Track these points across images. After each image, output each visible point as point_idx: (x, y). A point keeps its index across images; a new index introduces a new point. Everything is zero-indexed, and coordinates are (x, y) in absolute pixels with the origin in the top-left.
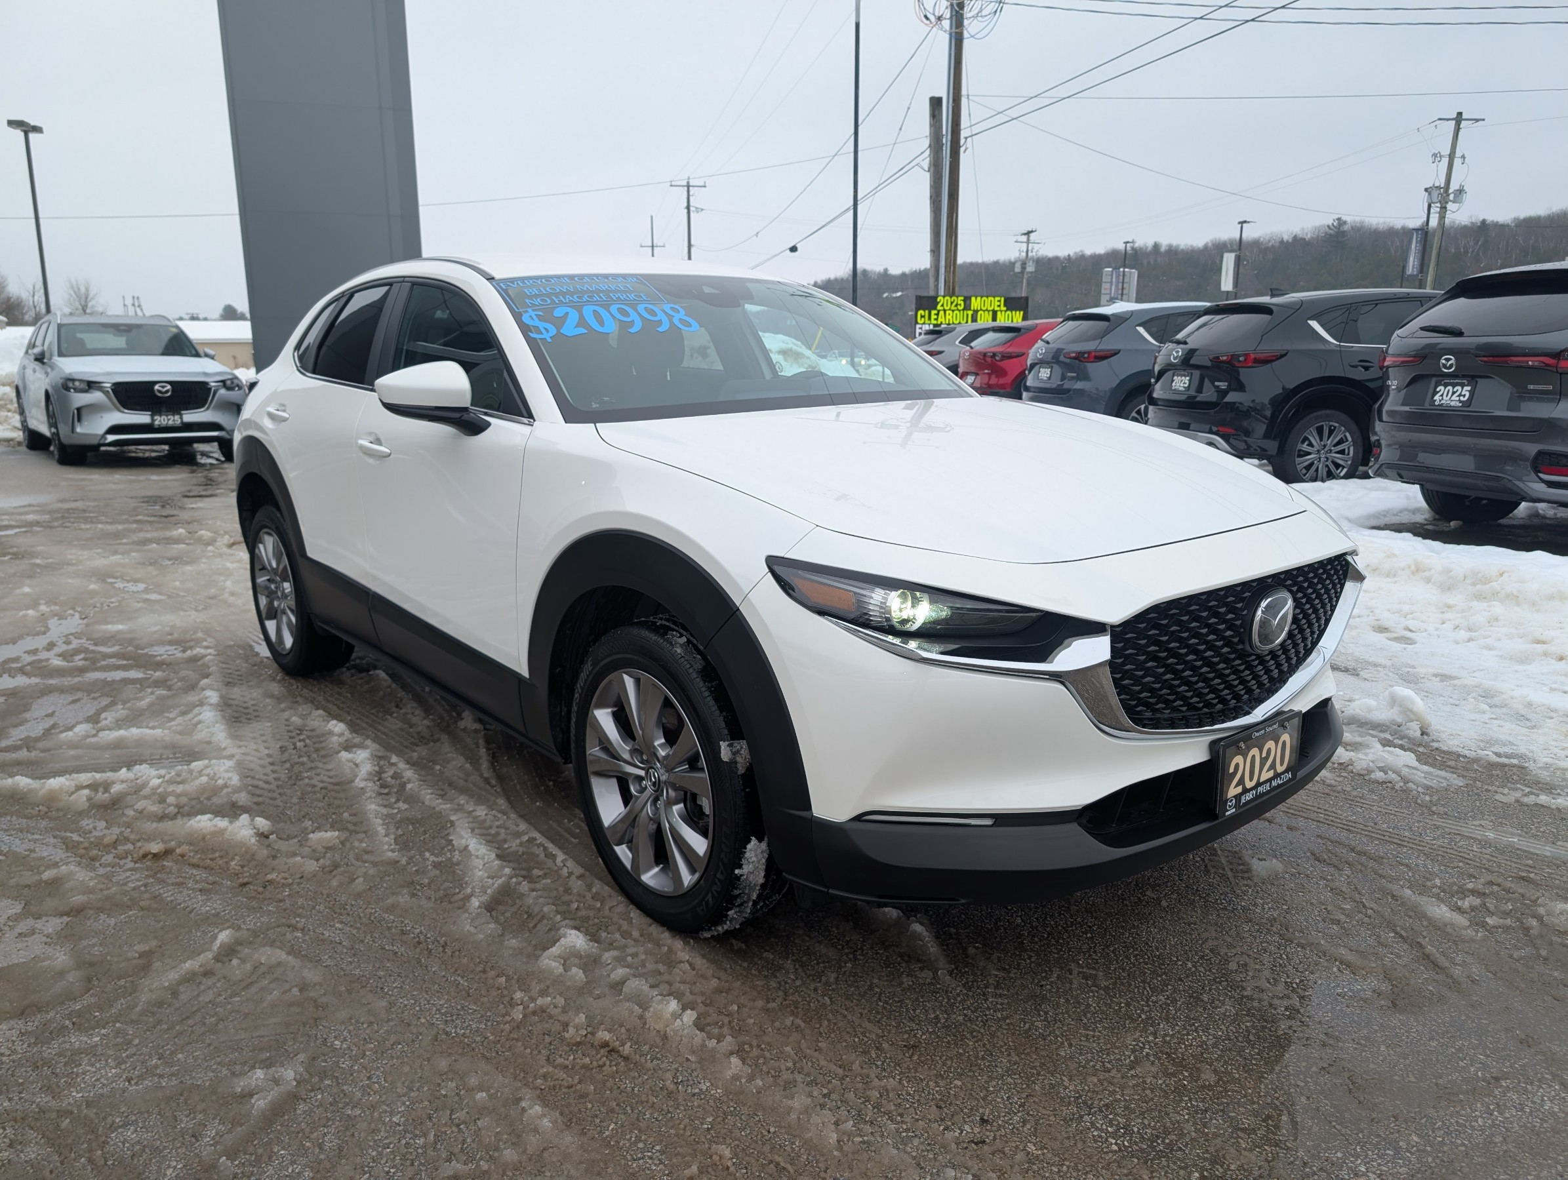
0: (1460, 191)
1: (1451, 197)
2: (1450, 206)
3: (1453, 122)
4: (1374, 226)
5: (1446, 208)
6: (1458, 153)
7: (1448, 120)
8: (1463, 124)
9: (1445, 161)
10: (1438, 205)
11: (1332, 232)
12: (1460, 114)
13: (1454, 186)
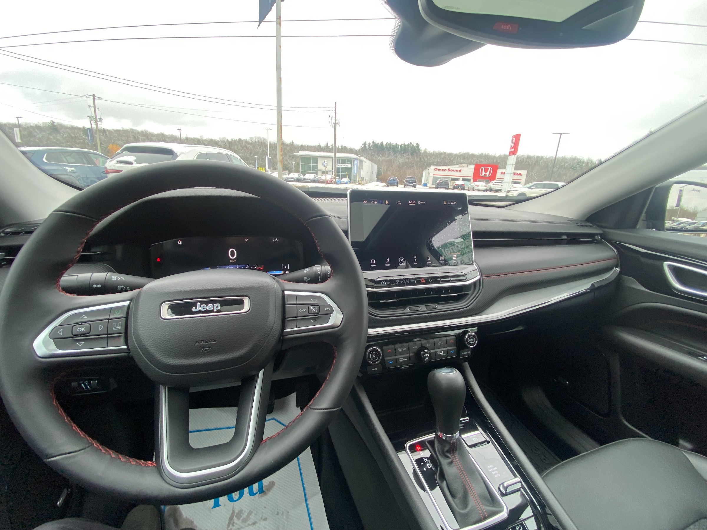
1: (98, 120)
2: (98, 123)
5: (97, 123)
7: (90, 96)
8: (96, 98)
9: (93, 109)
10: (95, 122)
12: (94, 95)
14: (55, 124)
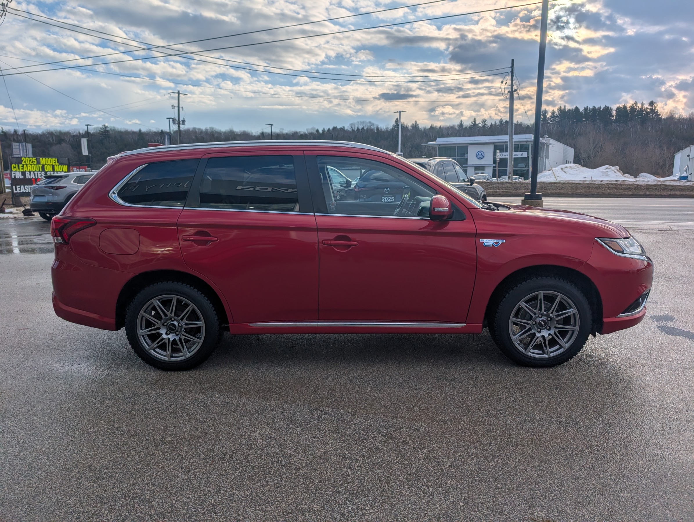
0: (184, 121)
1: (181, 122)
2: (181, 126)
3: (177, 94)
4: (119, 130)
6: (181, 106)
7: (175, 93)
8: (181, 95)
9: (176, 109)
10: (177, 125)
12: (179, 91)
13: (181, 119)
14: (108, 129)
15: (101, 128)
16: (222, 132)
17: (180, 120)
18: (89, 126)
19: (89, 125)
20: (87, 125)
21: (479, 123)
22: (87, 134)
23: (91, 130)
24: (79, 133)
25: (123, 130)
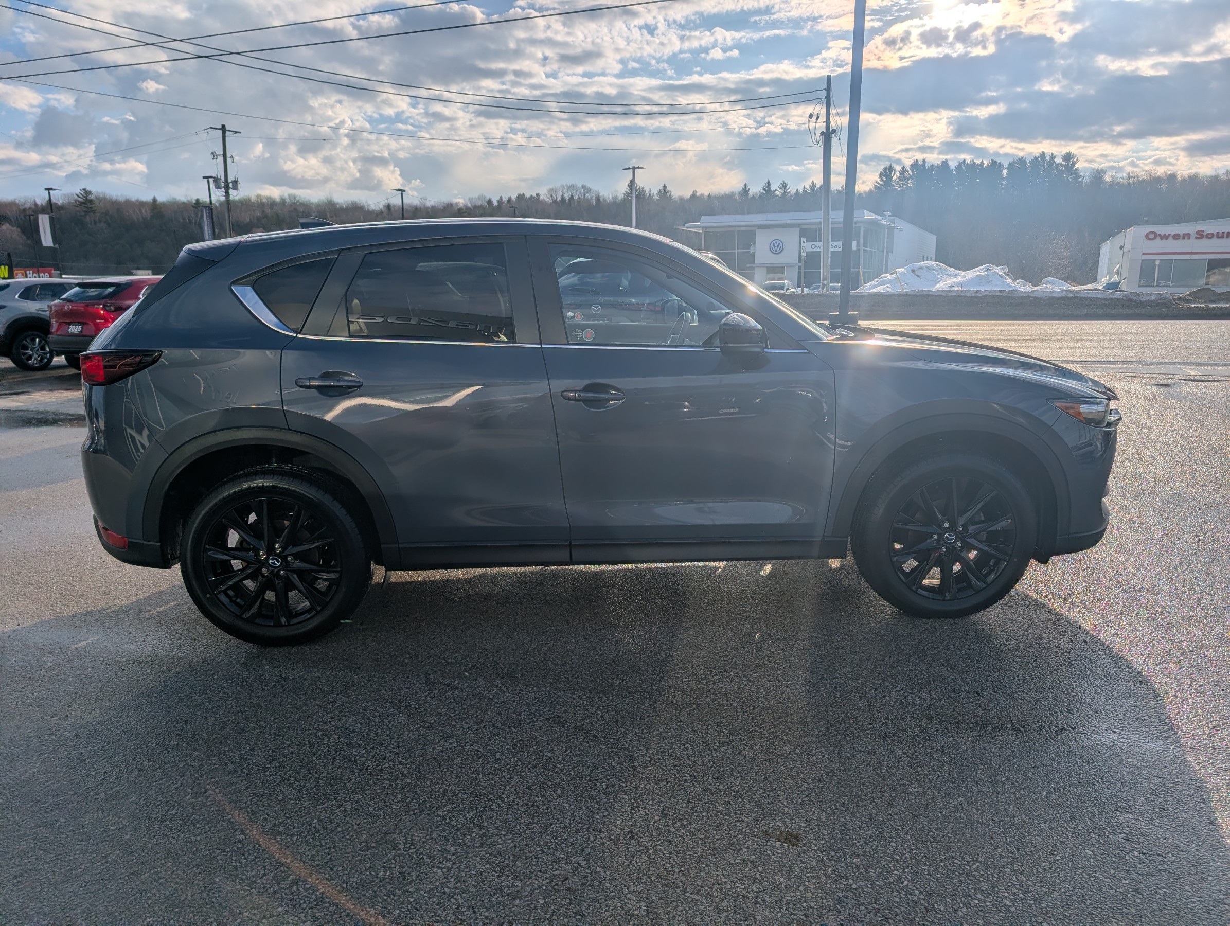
0: (235, 183)
1: (231, 185)
3: (221, 131)
5: (229, 191)
6: (228, 155)
9: (221, 159)
10: (223, 190)
11: (80, 199)
13: (231, 179)
14: (91, 197)
15: (77, 195)
16: (312, 204)
17: (229, 181)
18: (51, 191)
19: (51, 189)
20: (49, 189)
21: (776, 190)
22: (50, 207)
23: (58, 198)
24: (36, 205)
25: (121, 199)
